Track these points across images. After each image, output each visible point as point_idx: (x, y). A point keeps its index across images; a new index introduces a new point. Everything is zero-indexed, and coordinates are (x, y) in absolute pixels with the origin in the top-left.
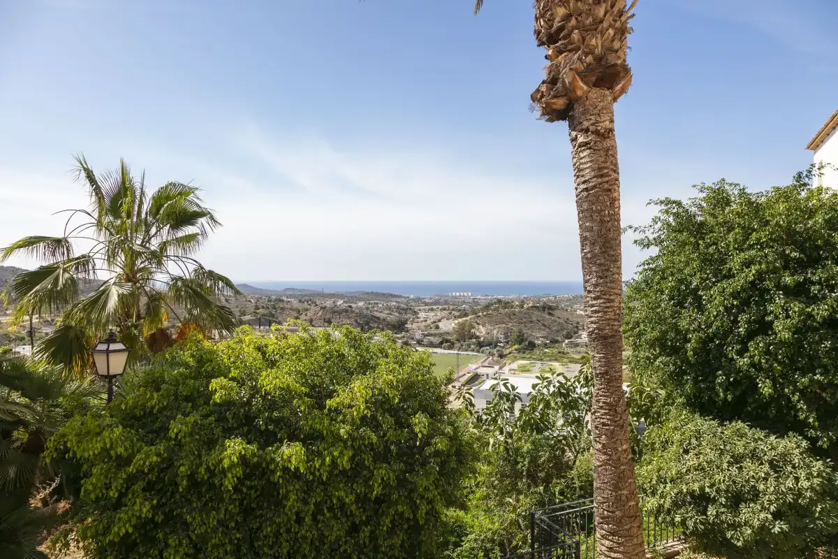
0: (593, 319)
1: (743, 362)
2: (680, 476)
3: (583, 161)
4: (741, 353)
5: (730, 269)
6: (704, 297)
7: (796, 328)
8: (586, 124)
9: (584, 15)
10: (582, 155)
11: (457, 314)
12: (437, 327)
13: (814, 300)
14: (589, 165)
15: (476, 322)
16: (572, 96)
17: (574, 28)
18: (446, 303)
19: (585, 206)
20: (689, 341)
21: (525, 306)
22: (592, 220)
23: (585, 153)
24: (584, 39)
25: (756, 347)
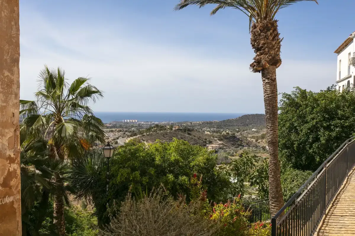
0: (270, 137)
1: (311, 151)
2: (292, 188)
3: (267, 88)
4: (310, 148)
5: (307, 120)
6: (299, 129)
7: (327, 139)
8: (268, 77)
9: (269, 44)
10: (267, 86)
11: (129, 134)
12: (117, 143)
13: (332, 131)
14: (269, 89)
15: (142, 139)
16: (265, 67)
17: (266, 47)
18: (121, 126)
19: (268, 102)
20: (295, 144)
21: (174, 129)
22: (270, 106)
23: (268, 86)
24: (269, 51)
25: (315, 145)
